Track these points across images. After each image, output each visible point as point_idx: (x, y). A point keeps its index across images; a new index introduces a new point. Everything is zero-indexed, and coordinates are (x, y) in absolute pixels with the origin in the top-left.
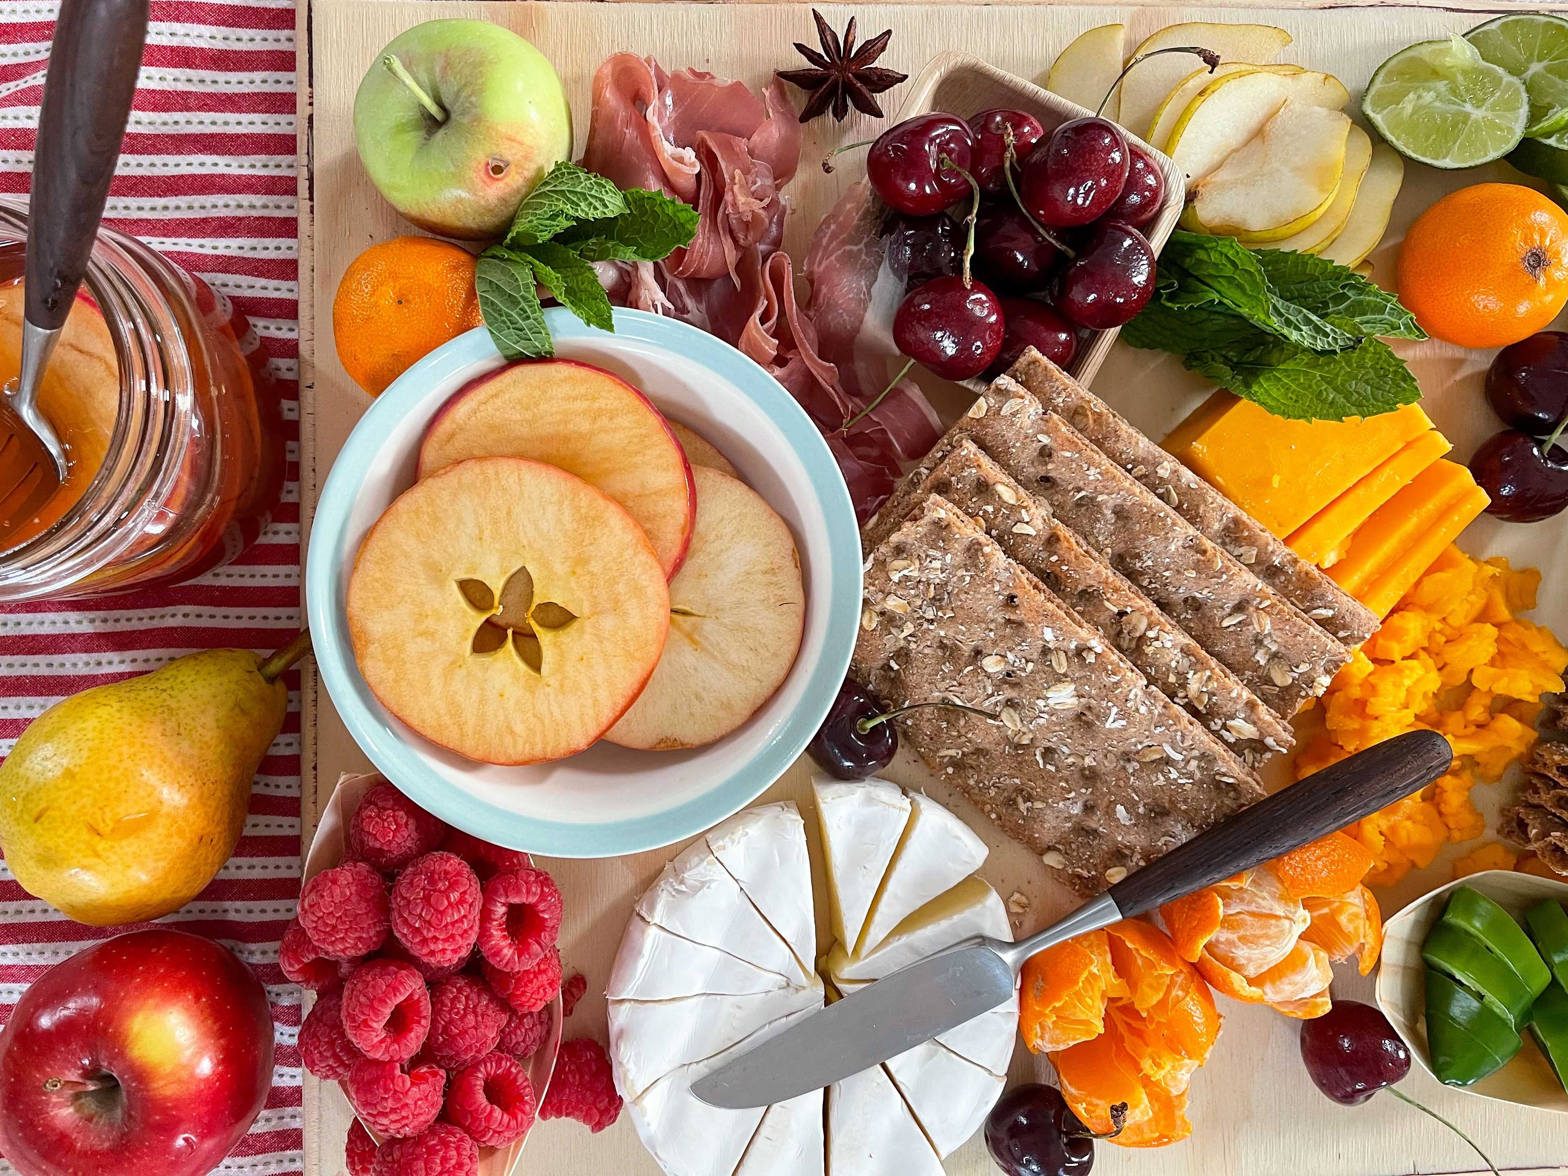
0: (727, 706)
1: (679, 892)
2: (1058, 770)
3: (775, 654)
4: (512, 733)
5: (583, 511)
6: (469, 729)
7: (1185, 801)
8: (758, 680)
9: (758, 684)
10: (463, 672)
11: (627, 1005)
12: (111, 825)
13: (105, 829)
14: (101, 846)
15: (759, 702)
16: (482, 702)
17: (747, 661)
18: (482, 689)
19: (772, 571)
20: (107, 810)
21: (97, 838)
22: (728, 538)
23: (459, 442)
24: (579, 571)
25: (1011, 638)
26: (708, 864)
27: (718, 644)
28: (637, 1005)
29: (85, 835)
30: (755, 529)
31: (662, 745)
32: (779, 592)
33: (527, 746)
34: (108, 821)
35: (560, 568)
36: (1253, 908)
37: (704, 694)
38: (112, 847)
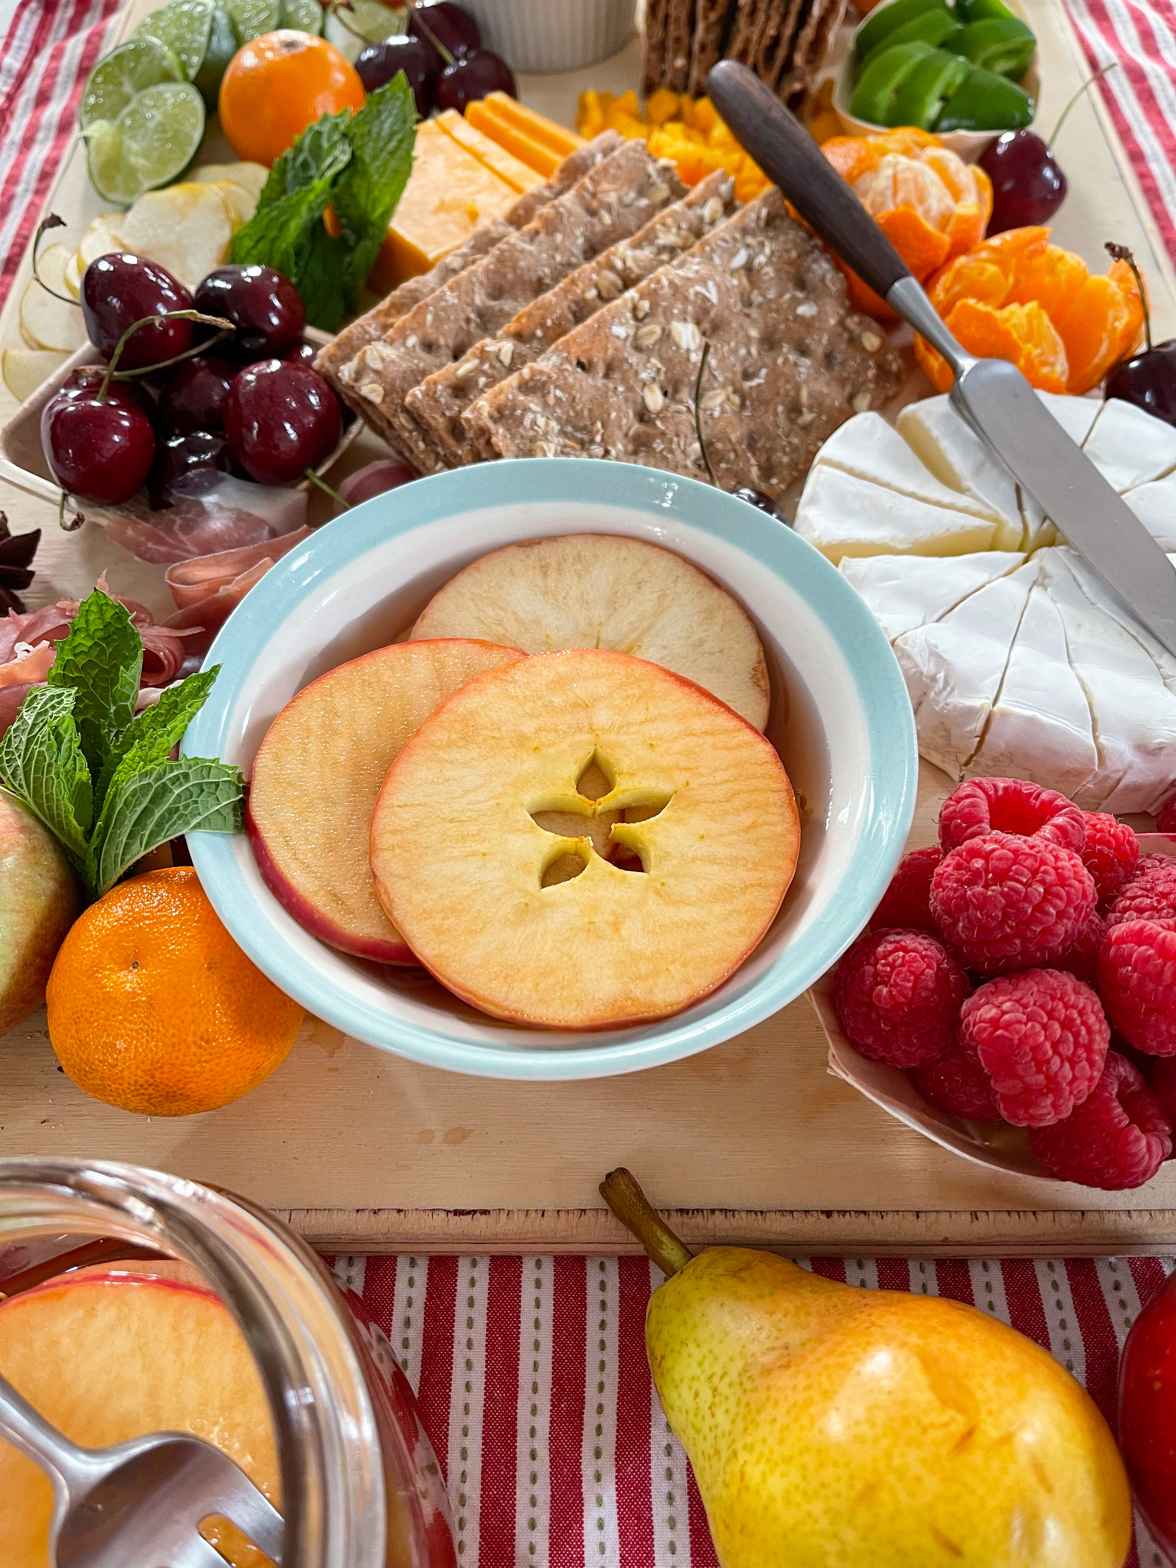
0: (709, 614)
1: (946, 683)
2: (764, 366)
3: (645, 563)
4: (753, 826)
5: (454, 737)
6: (752, 877)
7: (788, 251)
8: (675, 581)
9: (680, 582)
10: (671, 881)
11: (1102, 739)
12: (951, 1413)
13: (959, 1425)
14: (989, 1430)
15: (703, 580)
16: (712, 860)
17: (652, 592)
18: (694, 860)
19: (544, 569)
20: (926, 1421)
21: (978, 1437)
22: (502, 613)
23: (347, 889)
24: (533, 744)
25: (624, 373)
26: (906, 644)
27: (632, 623)
28: (1099, 727)
29: (976, 1457)
30: (493, 584)
31: (762, 683)
32: (570, 560)
33: (772, 809)
34: (945, 1418)
35: (531, 764)
36: (889, 193)
37: (696, 637)
38: (990, 1413)
